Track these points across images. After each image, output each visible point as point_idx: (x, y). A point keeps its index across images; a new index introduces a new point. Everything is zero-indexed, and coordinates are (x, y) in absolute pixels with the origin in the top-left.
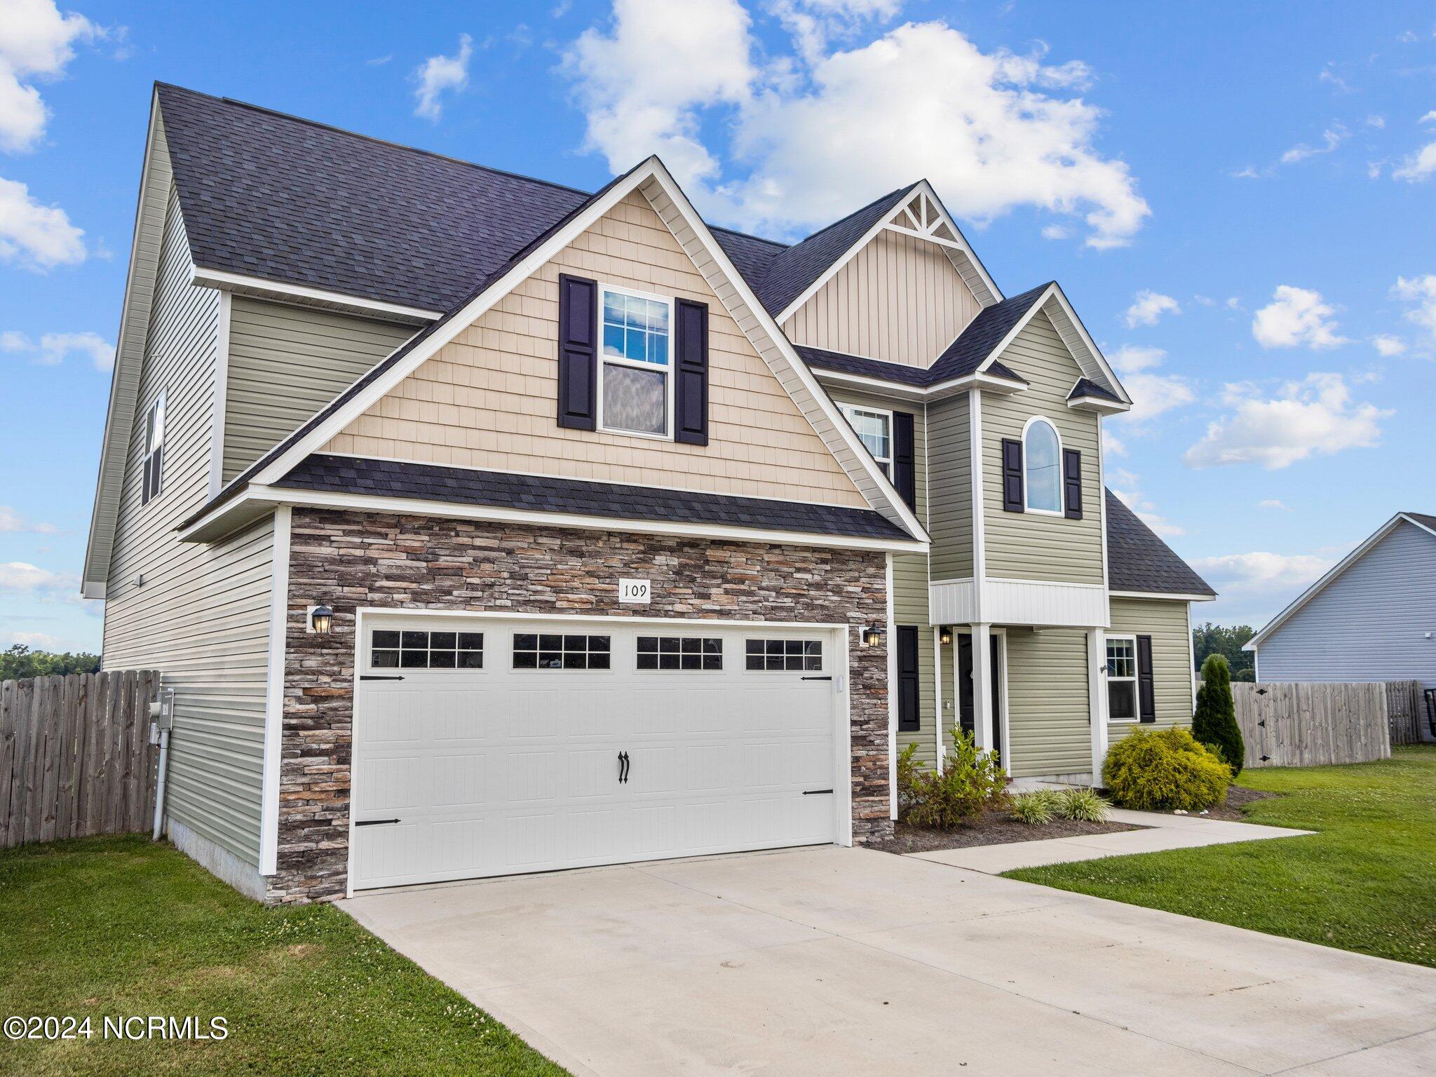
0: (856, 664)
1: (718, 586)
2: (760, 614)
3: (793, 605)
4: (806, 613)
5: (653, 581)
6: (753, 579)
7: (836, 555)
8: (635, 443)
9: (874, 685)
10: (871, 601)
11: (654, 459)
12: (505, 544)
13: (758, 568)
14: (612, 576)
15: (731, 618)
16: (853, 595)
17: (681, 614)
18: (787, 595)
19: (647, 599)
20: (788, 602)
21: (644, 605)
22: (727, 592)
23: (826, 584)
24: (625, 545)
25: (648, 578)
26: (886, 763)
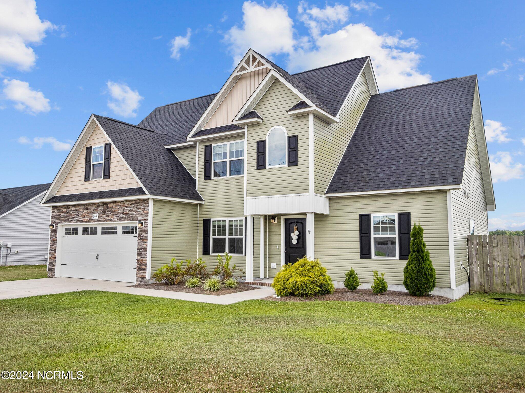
1: (110, 213)
2: (119, 220)
3: (126, 217)
4: (128, 219)
6: (117, 211)
7: (135, 201)
8: (97, 182)
9: (143, 238)
10: (144, 214)
11: (100, 185)
12: (76, 209)
13: (118, 208)
14: (91, 214)
16: (139, 212)
17: (103, 221)
18: (124, 214)
19: (97, 218)
20: (124, 216)
21: (96, 220)
22: (112, 215)
23: (133, 210)
24: (94, 206)
25: (97, 213)
26: (146, 261)
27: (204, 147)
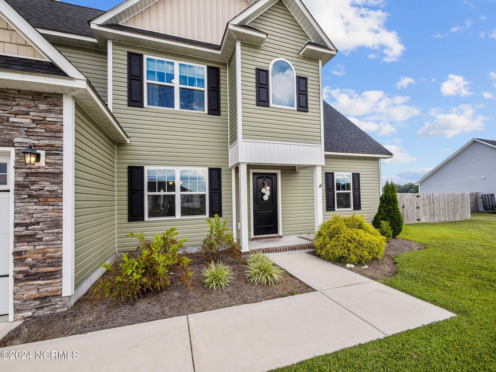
0: (22, 179)
9: (44, 195)
10: (43, 130)
26: (60, 253)
27: (126, 54)
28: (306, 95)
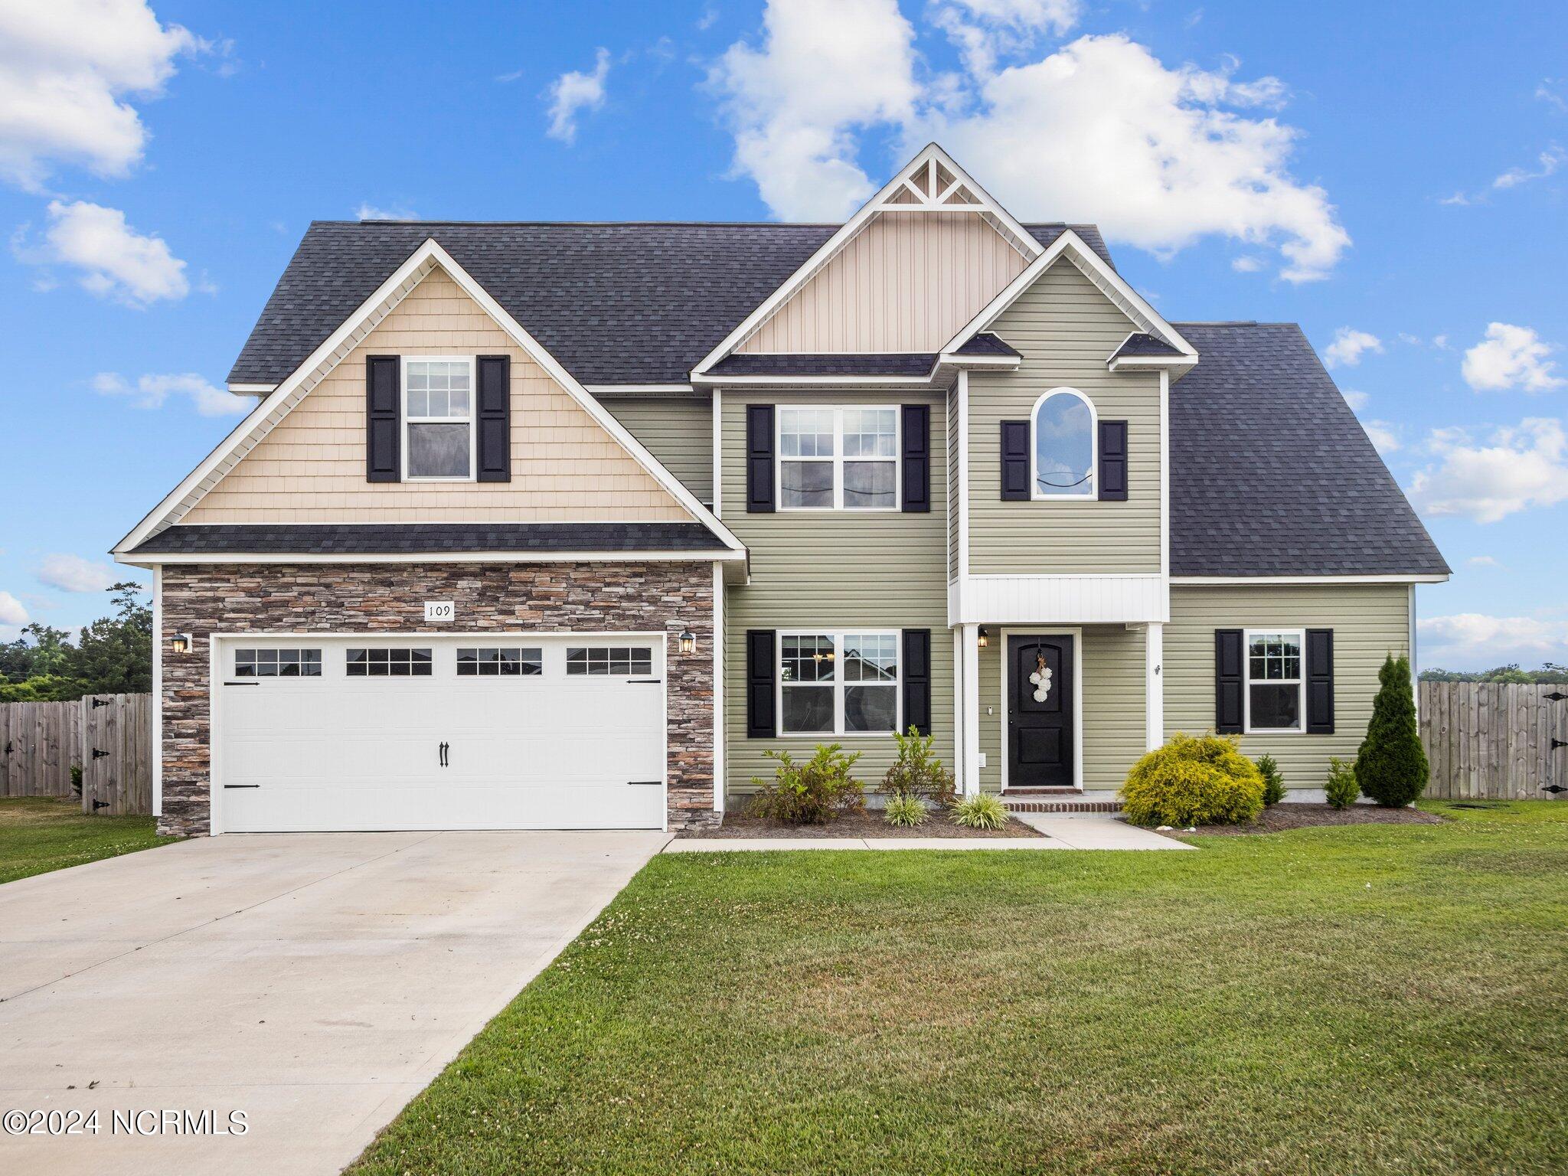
0: (673, 668)
1: (523, 603)
2: (567, 625)
3: (602, 616)
4: (617, 623)
5: (456, 602)
6: (558, 595)
7: (652, 568)
8: (439, 488)
9: (695, 687)
10: (694, 609)
11: (458, 499)
12: (322, 581)
13: (565, 585)
14: (418, 600)
15: (535, 630)
16: (670, 605)
17: (486, 629)
18: (595, 608)
19: (451, 617)
20: (597, 614)
21: (447, 623)
22: (531, 608)
23: (641, 596)
24: (429, 574)
25: (452, 599)
26: (710, 759)
27: (743, 409)
28: (1124, 463)
